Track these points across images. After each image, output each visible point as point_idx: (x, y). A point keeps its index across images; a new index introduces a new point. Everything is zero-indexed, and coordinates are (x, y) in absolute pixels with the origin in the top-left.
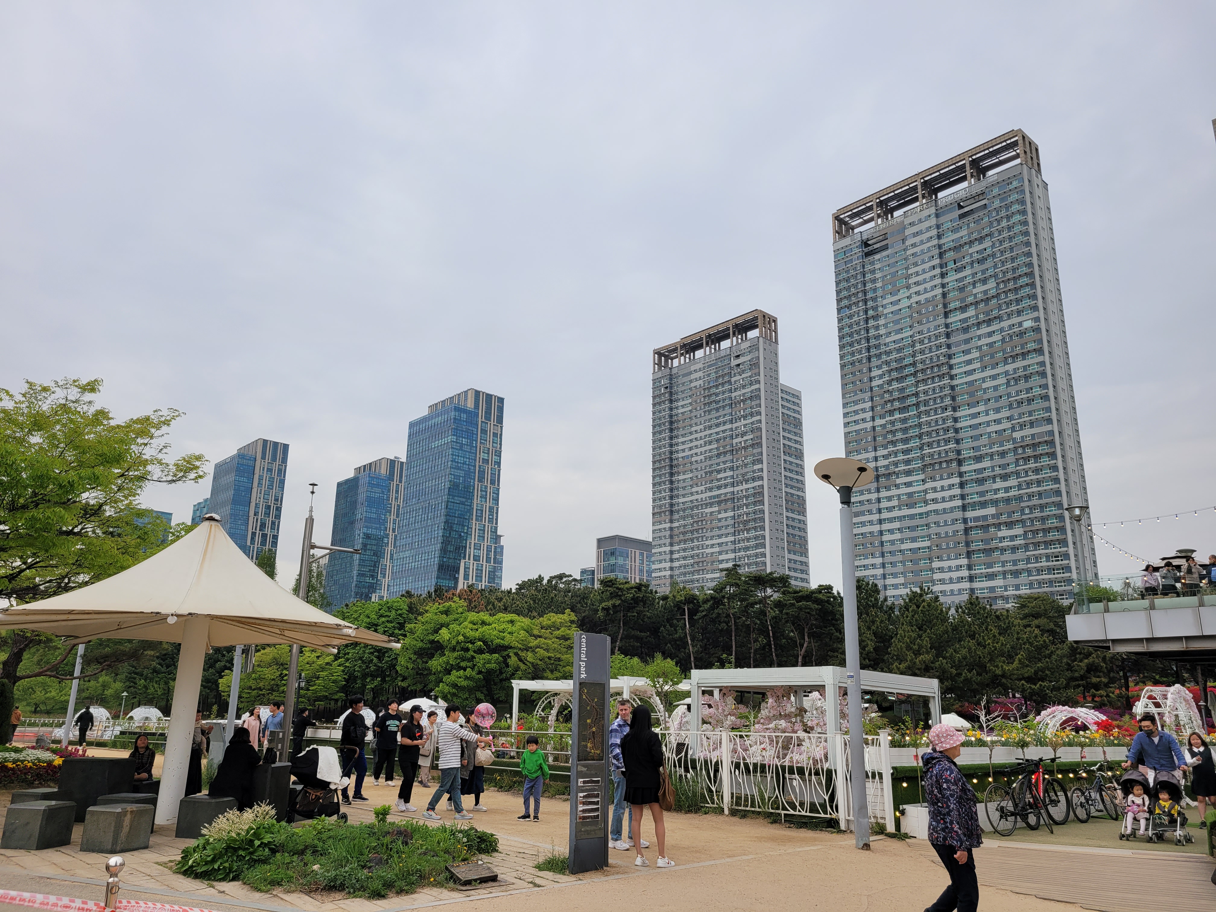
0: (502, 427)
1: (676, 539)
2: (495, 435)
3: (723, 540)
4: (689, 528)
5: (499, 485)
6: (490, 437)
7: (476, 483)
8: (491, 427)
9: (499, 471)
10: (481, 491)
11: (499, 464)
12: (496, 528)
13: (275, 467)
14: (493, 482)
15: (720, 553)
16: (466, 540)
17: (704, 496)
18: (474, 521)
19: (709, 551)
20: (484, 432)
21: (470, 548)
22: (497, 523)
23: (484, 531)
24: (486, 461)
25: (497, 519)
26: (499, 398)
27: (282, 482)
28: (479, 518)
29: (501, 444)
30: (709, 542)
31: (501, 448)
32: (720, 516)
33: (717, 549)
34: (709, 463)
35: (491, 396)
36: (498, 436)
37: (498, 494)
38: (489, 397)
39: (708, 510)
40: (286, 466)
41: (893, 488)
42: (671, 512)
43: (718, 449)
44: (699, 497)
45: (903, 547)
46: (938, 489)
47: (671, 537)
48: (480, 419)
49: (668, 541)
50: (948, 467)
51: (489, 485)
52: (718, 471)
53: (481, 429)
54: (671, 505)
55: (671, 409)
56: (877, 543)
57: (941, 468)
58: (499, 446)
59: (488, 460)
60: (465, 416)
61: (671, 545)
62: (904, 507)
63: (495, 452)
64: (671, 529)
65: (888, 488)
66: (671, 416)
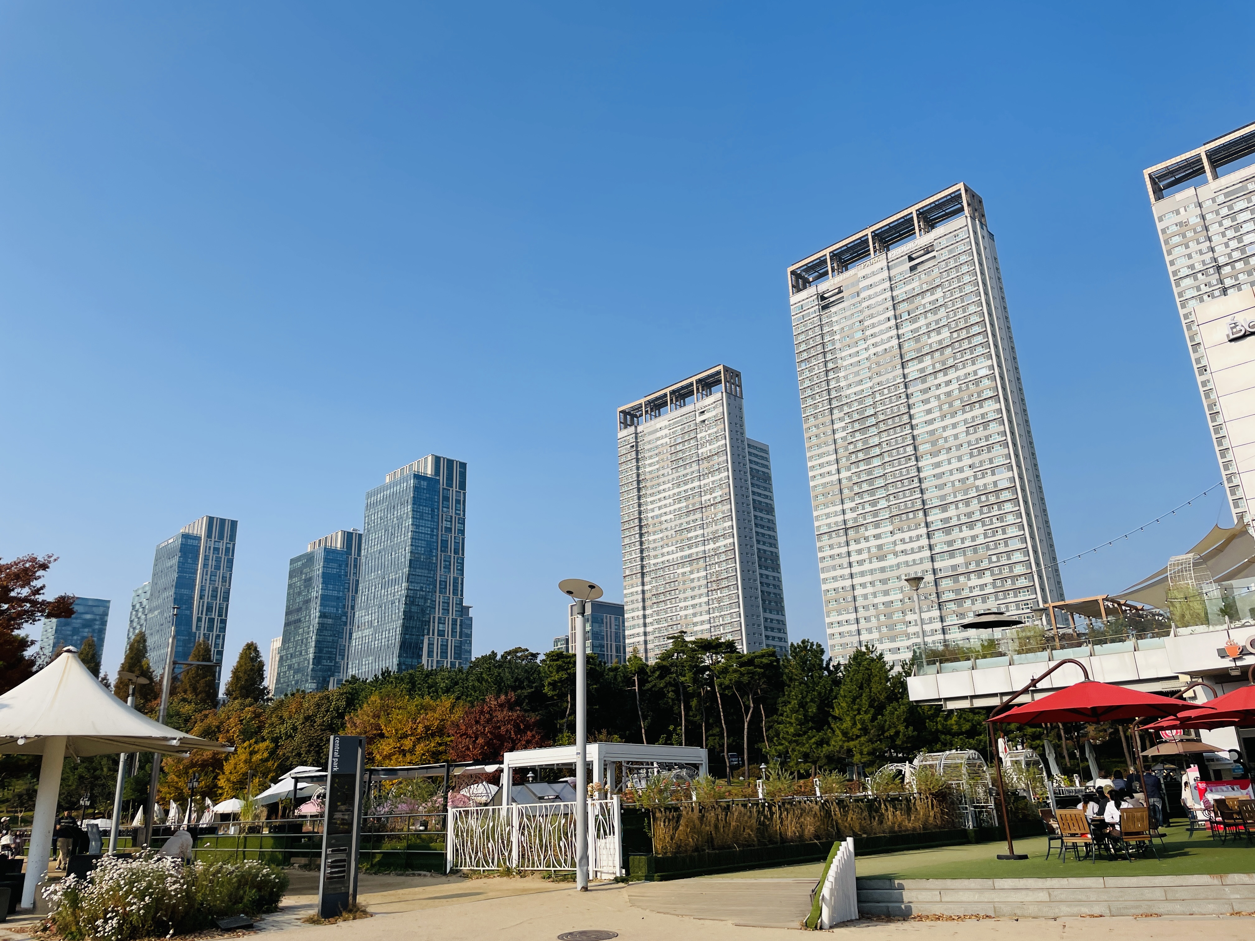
0: (464, 494)
1: (648, 603)
2: (458, 502)
3: (697, 601)
4: (661, 590)
5: (463, 554)
6: (453, 504)
7: (439, 553)
8: (453, 493)
9: (463, 539)
10: (444, 561)
11: (462, 532)
12: (461, 600)
13: (222, 546)
14: (456, 552)
15: (695, 615)
16: (430, 614)
17: (675, 556)
18: (438, 594)
19: (682, 613)
20: (446, 498)
21: (434, 622)
22: (462, 595)
23: (448, 603)
24: (449, 530)
25: (462, 591)
26: (460, 463)
27: (230, 562)
28: (443, 590)
29: (464, 511)
30: (682, 604)
31: (464, 515)
32: (692, 576)
33: (690, 611)
34: (678, 522)
35: (453, 461)
36: (461, 503)
37: (463, 564)
38: (450, 462)
39: (680, 571)
40: (234, 545)
41: (862, 540)
42: (643, 574)
43: (687, 507)
44: (670, 557)
45: (876, 601)
46: (907, 540)
47: (644, 600)
48: (441, 487)
49: (641, 604)
50: (915, 517)
51: (453, 555)
52: (689, 530)
53: (443, 496)
54: (643, 567)
55: (638, 468)
56: (850, 598)
57: (908, 519)
58: (462, 513)
59: (451, 529)
60: (425, 483)
61: (644, 608)
62: (875, 560)
63: (459, 519)
64: (643, 592)
65: (857, 541)
66: (638, 475)
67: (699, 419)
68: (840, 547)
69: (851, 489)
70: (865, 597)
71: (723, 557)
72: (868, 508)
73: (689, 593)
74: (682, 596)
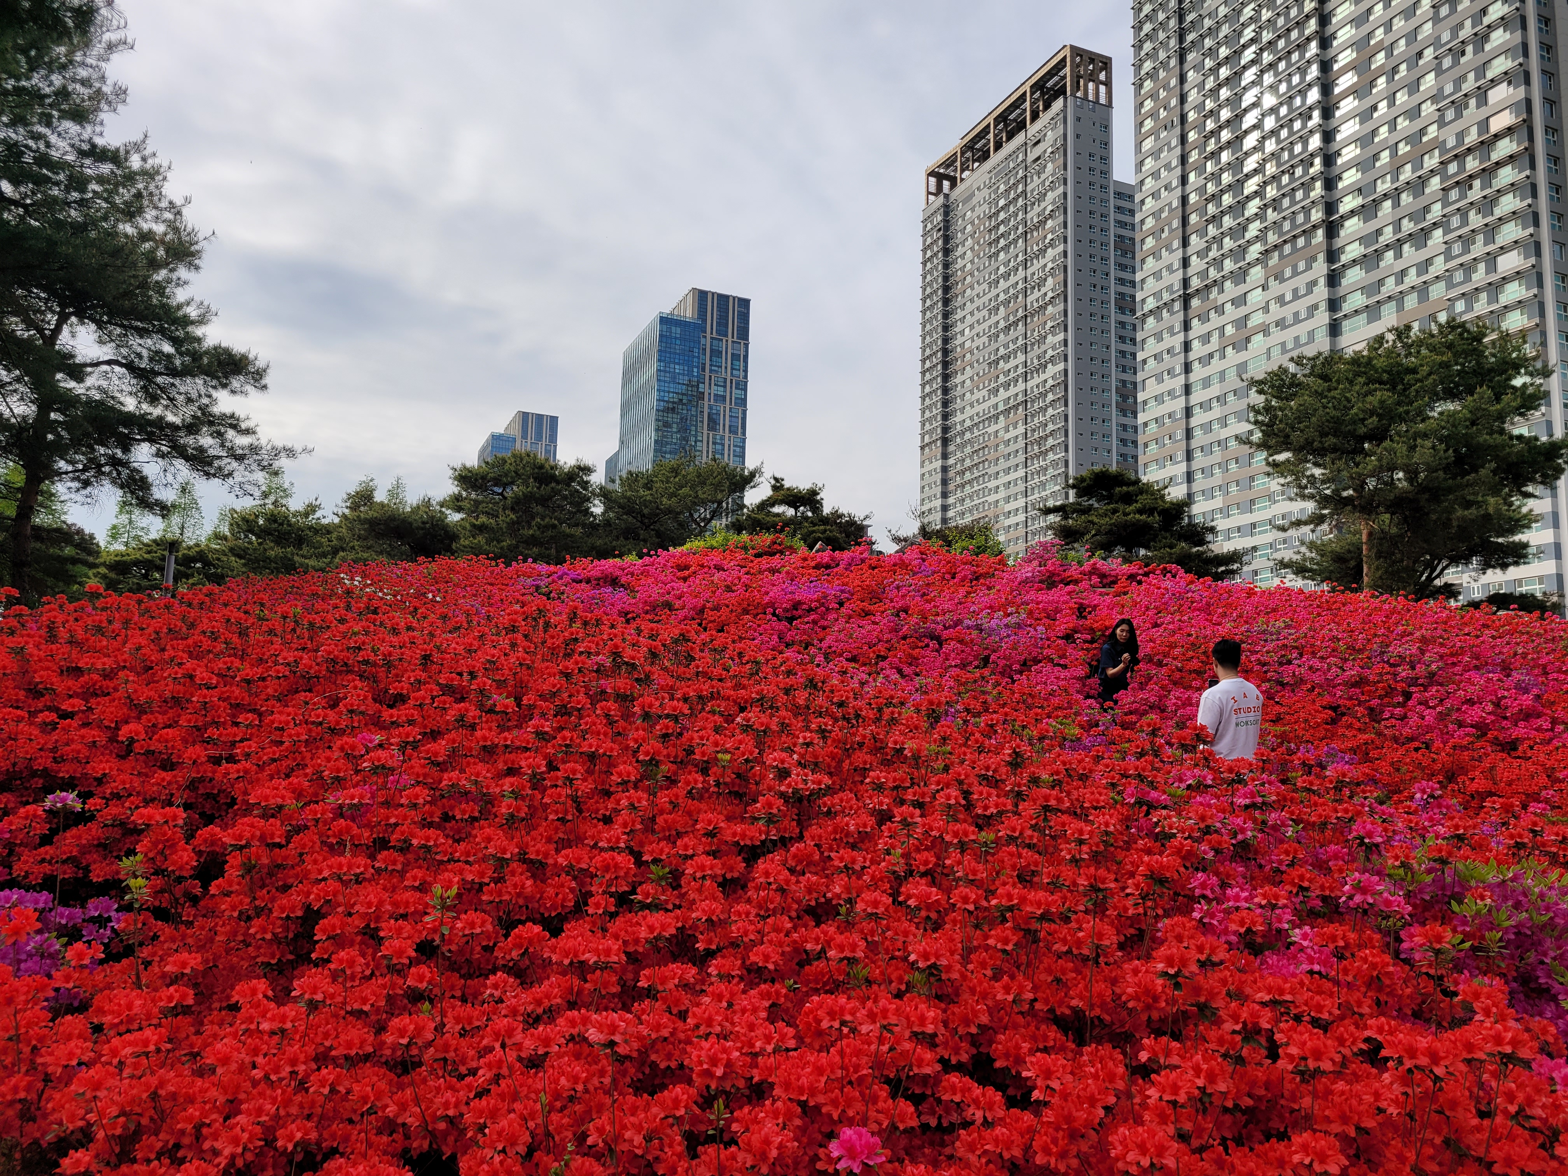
0: (746, 345)
1: (951, 487)
2: (735, 357)
3: (1012, 476)
4: (968, 463)
5: (744, 433)
6: (726, 361)
7: (704, 432)
8: (728, 345)
9: (744, 413)
10: (714, 443)
11: (743, 402)
13: (540, 448)
14: (733, 430)
15: (1008, 499)
17: (985, 406)
19: (992, 498)
20: (716, 353)
24: (721, 398)
26: (740, 299)
29: (746, 371)
30: (992, 484)
31: (746, 377)
32: (1007, 436)
33: (1002, 494)
34: (994, 346)
35: (727, 297)
36: (741, 359)
37: (743, 448)
38: (723, 299)
39: (991, 429)
41: (1212, 314)
42: (945, 442)
43: (1006, 318)
44: (978, 408)
45: (1224, 433)
46: (1288, 297)
47: (945, 482)
48: (708, 335)
49: (939, 489)
50: (1308, 243)
51: (727, 435)
52: (1006, 358)
53: (712, 350)
54: (945, 429)
55: (946, 266)
56: (1180, 434)
57: (1295, 250)
58: (742, 374)
59: (724, 397)
60: (679, 330)
61: (945, 495)
62: (1229, 350)
63: (737, 384)
64: (945, 469)
65: (1204, 318)
66: (946, 278)
67: (1031, 157)
68: (1173, 334)
69: (1203, 211)
70: (1207, 427)
71: (1050, 397)
72: (1228, 243)
73: (1003, 464)
74: (992, 470)
